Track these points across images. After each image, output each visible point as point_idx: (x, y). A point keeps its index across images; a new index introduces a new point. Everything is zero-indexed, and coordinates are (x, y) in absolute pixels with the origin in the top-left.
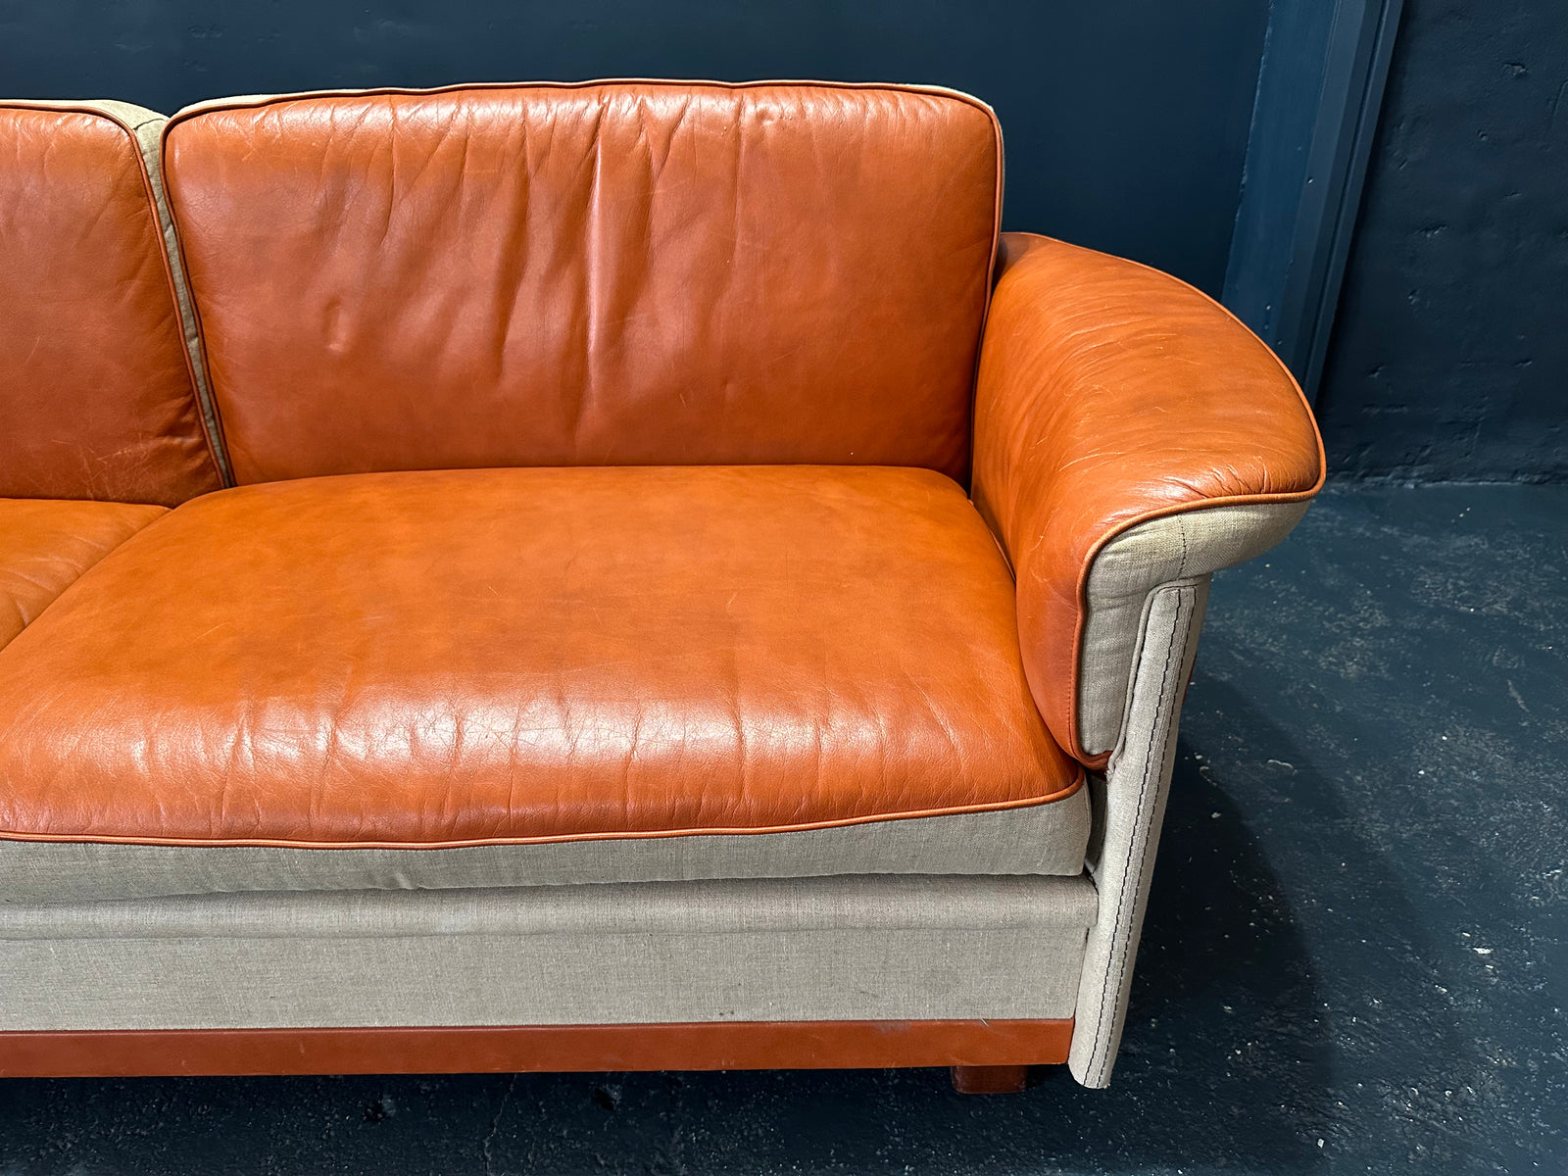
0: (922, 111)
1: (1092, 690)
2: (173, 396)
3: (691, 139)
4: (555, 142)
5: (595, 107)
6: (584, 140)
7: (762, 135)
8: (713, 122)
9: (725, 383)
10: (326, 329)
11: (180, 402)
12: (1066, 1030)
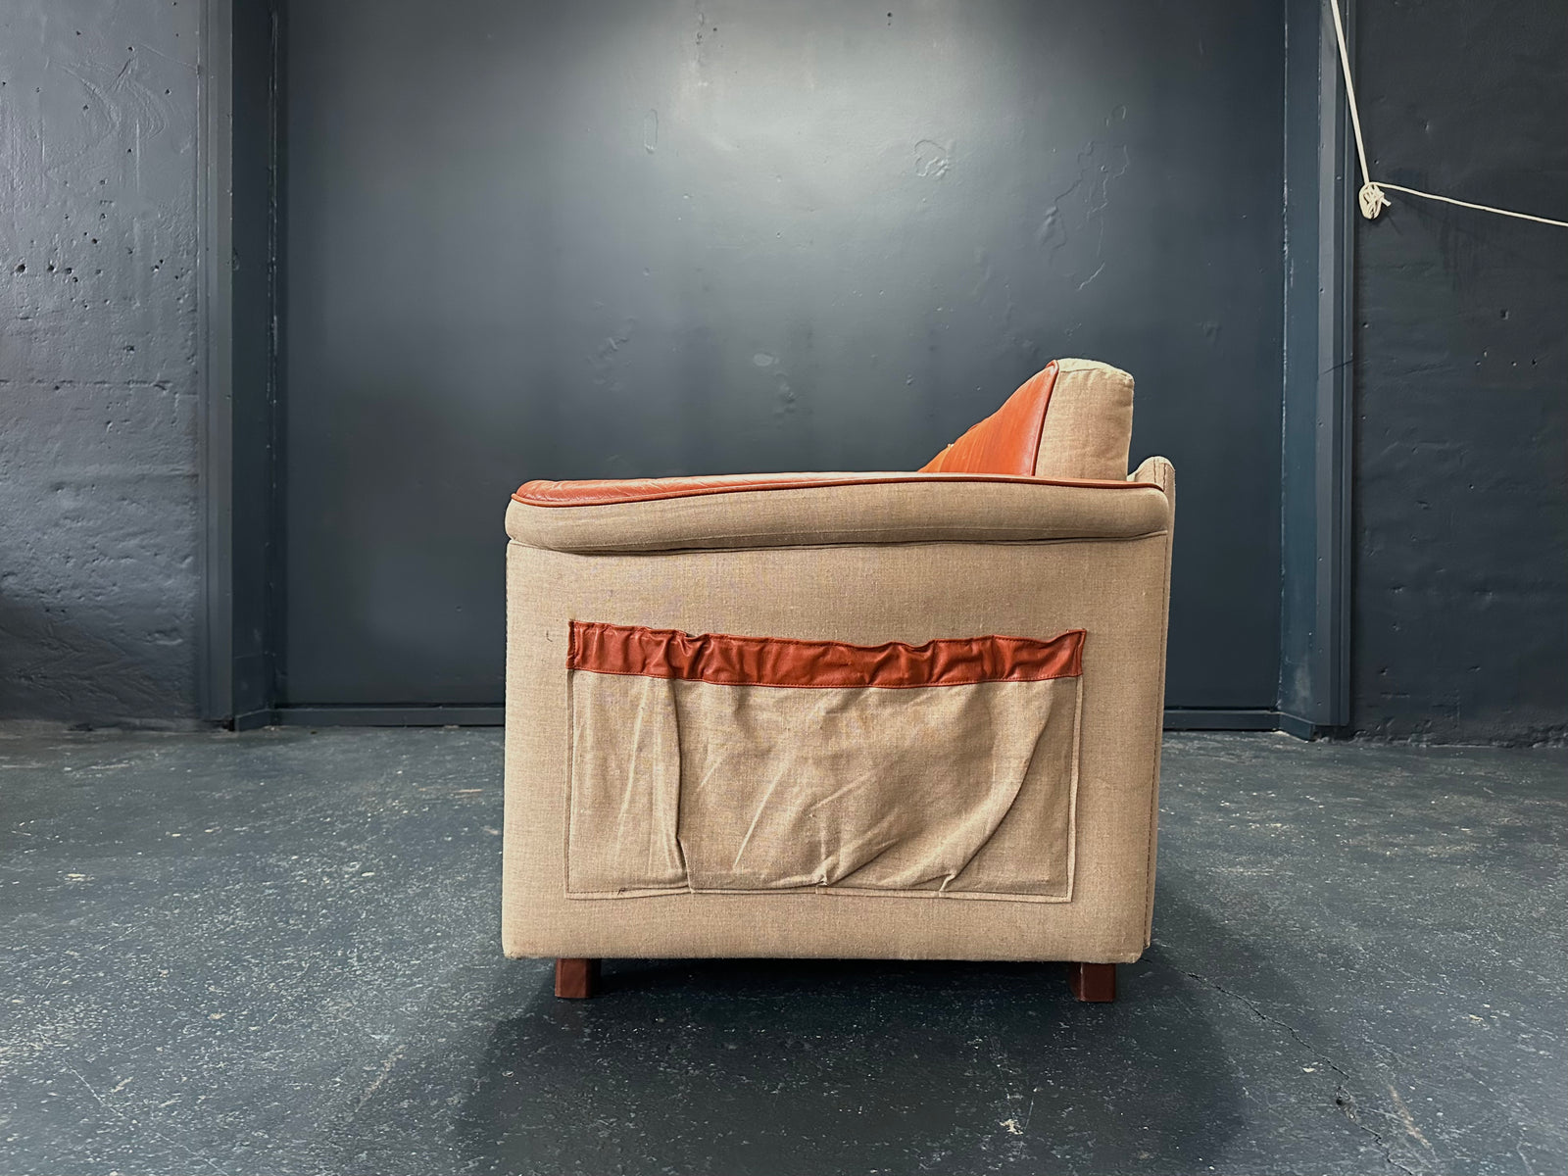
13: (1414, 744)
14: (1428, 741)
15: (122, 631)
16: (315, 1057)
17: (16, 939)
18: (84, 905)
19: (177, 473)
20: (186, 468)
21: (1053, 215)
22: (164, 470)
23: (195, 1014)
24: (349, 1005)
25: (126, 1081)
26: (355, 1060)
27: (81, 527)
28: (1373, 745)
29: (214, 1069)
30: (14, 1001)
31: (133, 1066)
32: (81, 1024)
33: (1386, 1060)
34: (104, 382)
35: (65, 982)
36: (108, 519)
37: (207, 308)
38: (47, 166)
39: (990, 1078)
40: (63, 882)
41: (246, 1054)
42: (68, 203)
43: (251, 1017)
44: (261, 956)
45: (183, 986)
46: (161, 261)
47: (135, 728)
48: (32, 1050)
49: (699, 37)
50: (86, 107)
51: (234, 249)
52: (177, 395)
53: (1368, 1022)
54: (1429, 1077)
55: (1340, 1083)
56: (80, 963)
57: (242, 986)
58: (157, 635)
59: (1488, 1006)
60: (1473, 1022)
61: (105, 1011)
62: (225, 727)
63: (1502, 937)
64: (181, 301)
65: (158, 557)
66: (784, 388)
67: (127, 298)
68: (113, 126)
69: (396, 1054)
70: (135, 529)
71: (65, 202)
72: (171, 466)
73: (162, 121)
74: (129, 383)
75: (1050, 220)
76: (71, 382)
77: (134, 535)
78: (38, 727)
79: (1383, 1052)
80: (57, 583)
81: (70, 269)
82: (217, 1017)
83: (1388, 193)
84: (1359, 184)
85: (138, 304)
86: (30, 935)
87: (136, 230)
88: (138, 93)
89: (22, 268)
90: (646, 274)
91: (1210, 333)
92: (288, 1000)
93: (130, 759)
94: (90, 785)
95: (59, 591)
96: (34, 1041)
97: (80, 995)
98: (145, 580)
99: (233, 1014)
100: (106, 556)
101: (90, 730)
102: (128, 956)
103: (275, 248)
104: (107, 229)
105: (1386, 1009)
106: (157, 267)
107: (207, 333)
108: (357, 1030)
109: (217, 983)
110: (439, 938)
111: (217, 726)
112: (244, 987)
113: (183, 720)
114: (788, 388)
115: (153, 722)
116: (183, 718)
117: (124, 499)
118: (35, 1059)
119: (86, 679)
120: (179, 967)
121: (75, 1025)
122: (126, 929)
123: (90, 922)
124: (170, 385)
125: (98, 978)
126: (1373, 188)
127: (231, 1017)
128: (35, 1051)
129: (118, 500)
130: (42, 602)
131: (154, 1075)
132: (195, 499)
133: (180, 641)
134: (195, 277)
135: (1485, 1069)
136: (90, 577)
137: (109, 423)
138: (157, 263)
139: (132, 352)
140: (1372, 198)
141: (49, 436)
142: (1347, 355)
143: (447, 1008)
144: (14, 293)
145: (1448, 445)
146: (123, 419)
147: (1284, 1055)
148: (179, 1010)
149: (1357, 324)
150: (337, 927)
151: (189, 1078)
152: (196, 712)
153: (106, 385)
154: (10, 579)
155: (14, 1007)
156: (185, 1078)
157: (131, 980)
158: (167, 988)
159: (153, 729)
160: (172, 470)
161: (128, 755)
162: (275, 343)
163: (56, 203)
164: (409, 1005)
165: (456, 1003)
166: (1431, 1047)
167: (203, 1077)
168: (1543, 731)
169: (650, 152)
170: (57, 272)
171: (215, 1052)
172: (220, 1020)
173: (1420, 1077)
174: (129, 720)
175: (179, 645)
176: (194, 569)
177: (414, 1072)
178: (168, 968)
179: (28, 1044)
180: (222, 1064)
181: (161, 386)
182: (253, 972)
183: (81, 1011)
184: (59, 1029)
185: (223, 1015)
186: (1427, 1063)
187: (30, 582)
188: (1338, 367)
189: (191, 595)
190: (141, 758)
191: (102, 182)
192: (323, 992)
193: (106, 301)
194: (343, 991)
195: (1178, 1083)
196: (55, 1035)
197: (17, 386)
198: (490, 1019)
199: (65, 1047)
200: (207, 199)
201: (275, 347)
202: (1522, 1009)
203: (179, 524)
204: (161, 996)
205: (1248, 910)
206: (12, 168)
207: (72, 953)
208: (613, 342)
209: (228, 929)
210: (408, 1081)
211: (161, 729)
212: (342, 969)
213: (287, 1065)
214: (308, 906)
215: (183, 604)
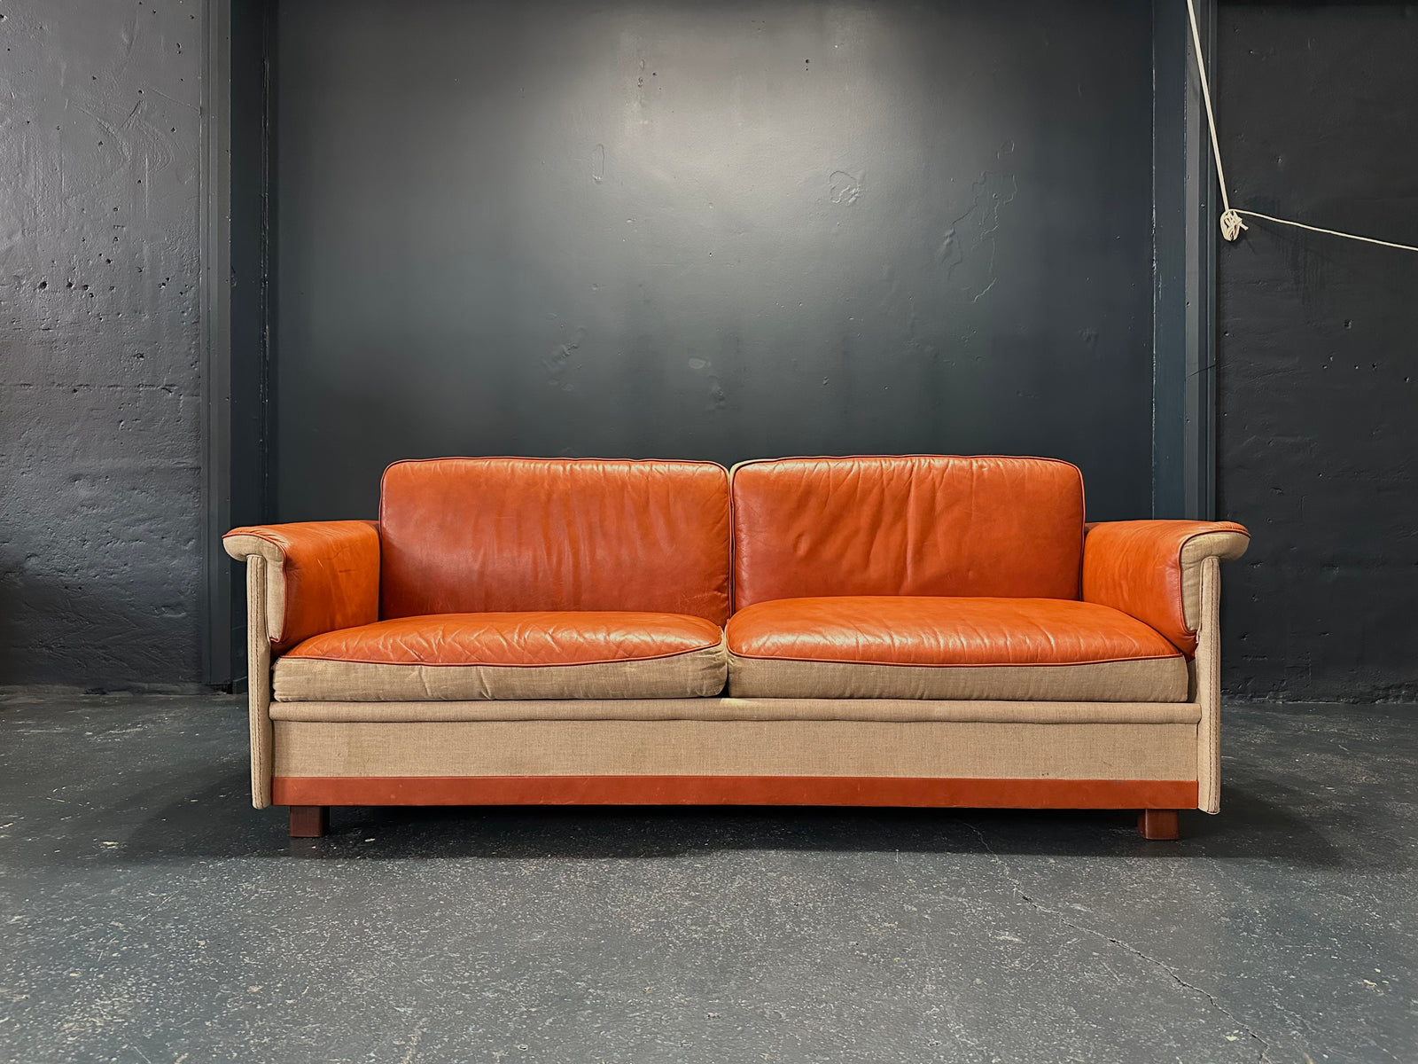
0: (1048, 466)
1: (1187, 602)
2: (723, 574)
3: (952, 475)
4: (895, 476)
5: (909, 464)
6: (907, 475)
7: (982, 473)
8: (962, 469)
9: (969, 570)
10: (796, 546)
11: (725, 576)
12: (1195, 786)
13: (1271, 701)
14: (1284, 698)
15: (132, 606)
16: (349, 1031)
17: (65, 910)
18: (120, 874)
19: (182, 465)
20: (190, 461)
21: (951, 236)
22: (170, 463)
23: (235, 988)
24: (372, 977)
25: (183, 1057)
26: (385, 1035)
27: (97, 513)
28: (1236, 702)
29: (260, 1044)
30: (71, 975)
31: (187, 1042)
32: (135, 997)
33: (1298, 1028)
34: (118, 386)
35: (115, 955)
36: (120, 507)
37: (209, 321)
38: (67, 194)
39: (951, 1049)
40: (100, 850)
41: (286, 1028)
42: (85, 228)
43: (285, 990)
44: (286, 925)
45: (221, 956)
46: (168, 279)
47: (143, 691)
48: (94, 1026)
49: (641, 81)
50: (101, 143)
51: (232, 268)
52: (181, 398)
53: (1276, 988)
54: (1337, 1044)
55: (1261, 1052)
56: (125, 934)
57: (272, 957)
58: (163, 609)
59: (1379, 971)
60: (1368, 987)
61: (154, 985)
62: (224, 691)
63: (1379, 899)
64: (185, 314)
65: (165, 539)
66: (715, 388)
67: (137, 312)
68: (125, 160)
69: (420, 1028)
70: (145, 515)
71: (82, 227)
72: (177, 460)
73: (168, 155)
74: (139, 386)
75: (948, 241)
76: (87, 385)
77: (144, 520)
78: (57, 691)
79: (1293, 1018)
80: (75, 564)
81: (87, 286)
82: (255, 989)
83: (1245, 219)
84: (1221, 211)
85: (147, 317)
86: (77, 905)
87: (145, 251)
88: (147, 131)
89: (44, 285)
90: (595, 289)
91: (1089, 338)
92: (316, 971)
93: (144, 723)
94: (111, 749)
95: (76, 571)
96: (94, 1016)
97: (129, 968)
98: (153, 560)
99: (269, 985)
100: (118, 539)
101: (104, 693)
102: (167, 927)
103: (267, 266)
104: (119, 252)
105: (1289, 974)
106: (164, 284)
107: (209, 342)
108: (382, 1003)
109: (250, 954)
110: (442, 906)
111: (218, 689)
112: (276, 958)
113: (186, 685)
114: (719, 388)
115: (159, 686)
116: (186, 682)
117: (134, 489)
118: (98, 1035)
119: (101, 648)
120: (214, 937)
121: (129, 999)
122: (162, 898)
123: (129, 892)
124: (175, 388)
125: (143, 949)
126: (1233, 214)
127: (267, 990)
128: (97, 1027)
129: (128, 490)
130: (61, 580)
131: (207, 1051)
132: (198, 489)
133: (184, 614)
134: (198, 291)
135: (1386, 1036)
136: (104, 557)
137: (121, 422)
138: (165, 281)
139: (141, 359)
140: (1231, 224)
141: (68, 433)
142: (1211, 360)
143: (459, 979)
144: (37, 306)
145: (1299, 438)
146: (134, 418)
147: (1207, 1022)
148: (220, 983)
149: (1219, 333)
150: (350, 896)
151: (239, 1054)
152: (198, 678)
153: (119, 388)
154: (33, 560)
155: (72, 980)
156: (235, 1054)
157: (174, 952)
158: (206, 960)
159: (160, 692)
160: (179, 463)
161: (140, 718)
162: (267, 350)
163: (74, 228)
164: (425, 976)
165: (467, 974)
166: (1335, 1013)
167: (251, 1053)
168: (1384, 689)
169: (598, 182)
170: (75, 289)
171: (259, 1027)
172: (258, 993)
173: (1331, 1045)
174: (140, 684)
175: (184, 618)
176: (197, 550)
177: (439, 1046)
178: (205, 939)
179: (90, 1020)
180: (266, 1040)
181: (167, 389)
182: (281, 942)
183: (133, 985)
184: (116, 1003)
185: (261, 987)
186: (1334, 1030)
187: (50, 562)
188: (1203, 370)
189: (195, 573)
190: (153, 722)
191: (116, 209)
192: (346, 963)
193: (119, 314)
194: (365, 962)
195: (1119, 1053)
196: (113, 1010)
197: (39, 390)
198: (500, 991)
199: (124, 1022)
200: (208, 224)
201: (267, 354)
202: (1409, 973)
203: (183, 511)
204: (202, 968)
205: (1152, 873)
206: (35, 196)
207: (117, 924)
208: (565, 349)
209: (253, 898)
210: (435, 1056)
211: (167, 693)
212: (359, 939)
213: (325, 1040)
214: (321, 874)
215: (186, 582)
